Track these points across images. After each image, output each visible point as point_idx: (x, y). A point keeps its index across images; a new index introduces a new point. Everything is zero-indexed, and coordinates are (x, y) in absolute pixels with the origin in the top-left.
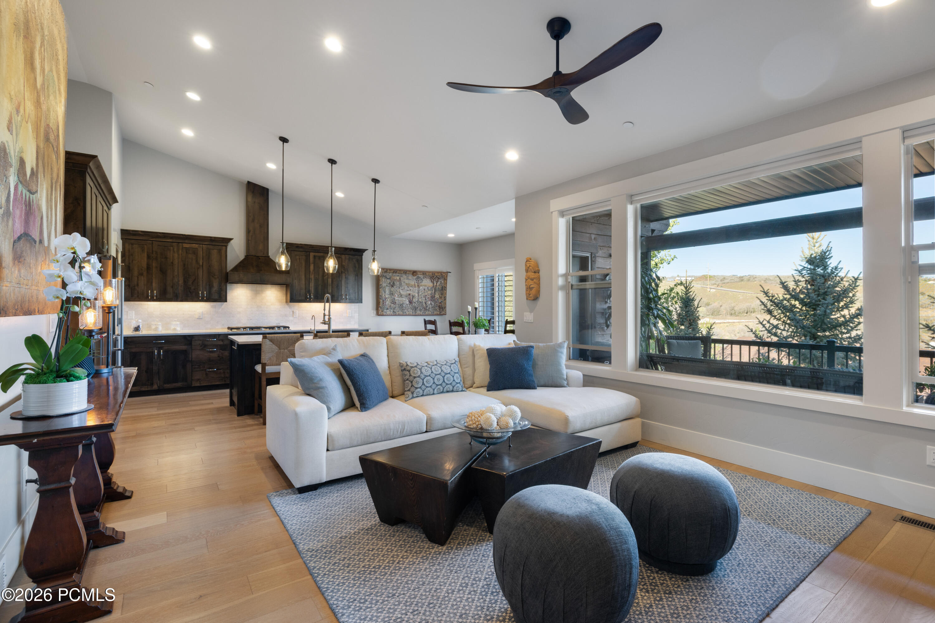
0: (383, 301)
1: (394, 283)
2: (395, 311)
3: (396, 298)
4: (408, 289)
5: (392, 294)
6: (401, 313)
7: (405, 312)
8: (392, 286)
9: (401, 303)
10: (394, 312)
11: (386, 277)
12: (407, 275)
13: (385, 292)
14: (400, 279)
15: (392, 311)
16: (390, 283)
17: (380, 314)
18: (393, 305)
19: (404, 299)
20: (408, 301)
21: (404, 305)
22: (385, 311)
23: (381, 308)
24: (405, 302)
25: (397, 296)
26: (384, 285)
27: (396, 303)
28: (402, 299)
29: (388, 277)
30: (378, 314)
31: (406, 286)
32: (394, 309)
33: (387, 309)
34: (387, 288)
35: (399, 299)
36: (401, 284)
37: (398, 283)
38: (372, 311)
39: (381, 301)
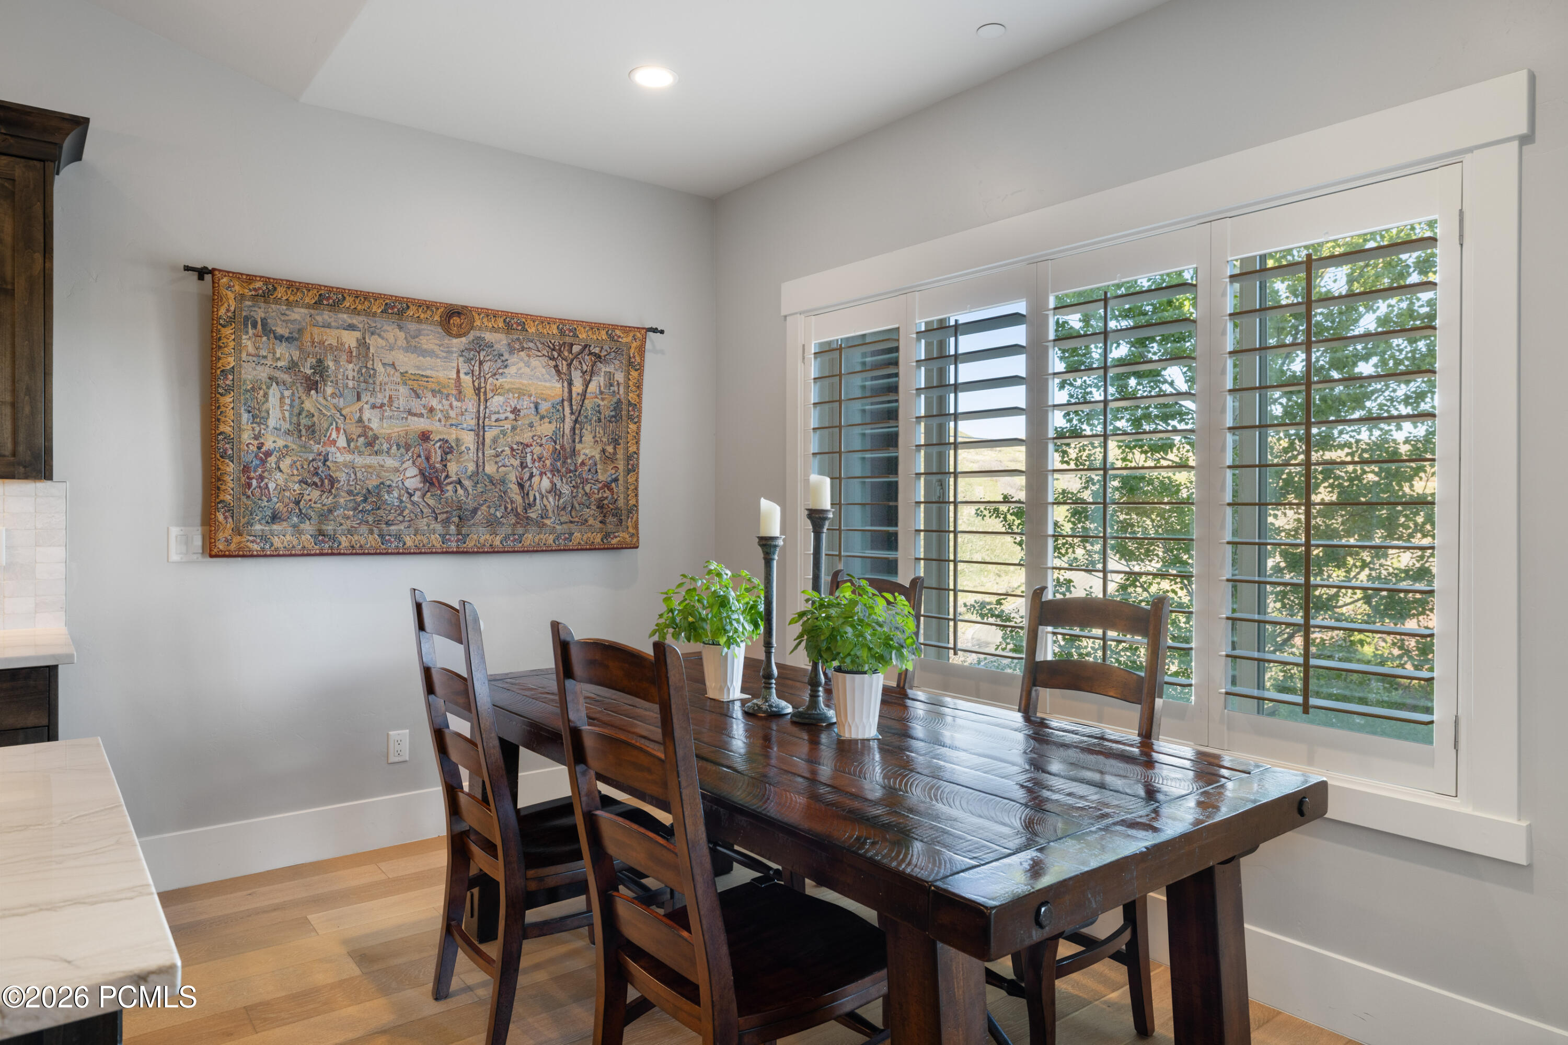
0: (246, 469)
1: (320, 367)
2: (329, 528)
3: (339, 457)
4: (416, 405)
5: (311, 429)
6: (373, 541)
7: (399, 537)
8: (312, 385)
9: (372, 483)
10: (321, 533)
11: (267, 330)
12: (413, 326)
13: (258, 417)
14: (363, 344)
15: (307, 527)
16: (293, 366)
17: (221, 546)
18: (315, 494)
19: (390, 462)
20: (412, 471)
21: (391, 498)
22: (258, 527)
23: (229, 509)
24: (396, 479)
25: (342, 442)
26: (251, 373)
27: (333, 481)
28: (373, 460)
29: (280, 331)
30: (212, 551)
31: (403, 390)
32: (326, 514)
33: (275, 518)
34: (274, 393)
35: (359, 460)
36: (367, 377)
37: (351, 369)
38: (175, 531)
39: (230, 468)
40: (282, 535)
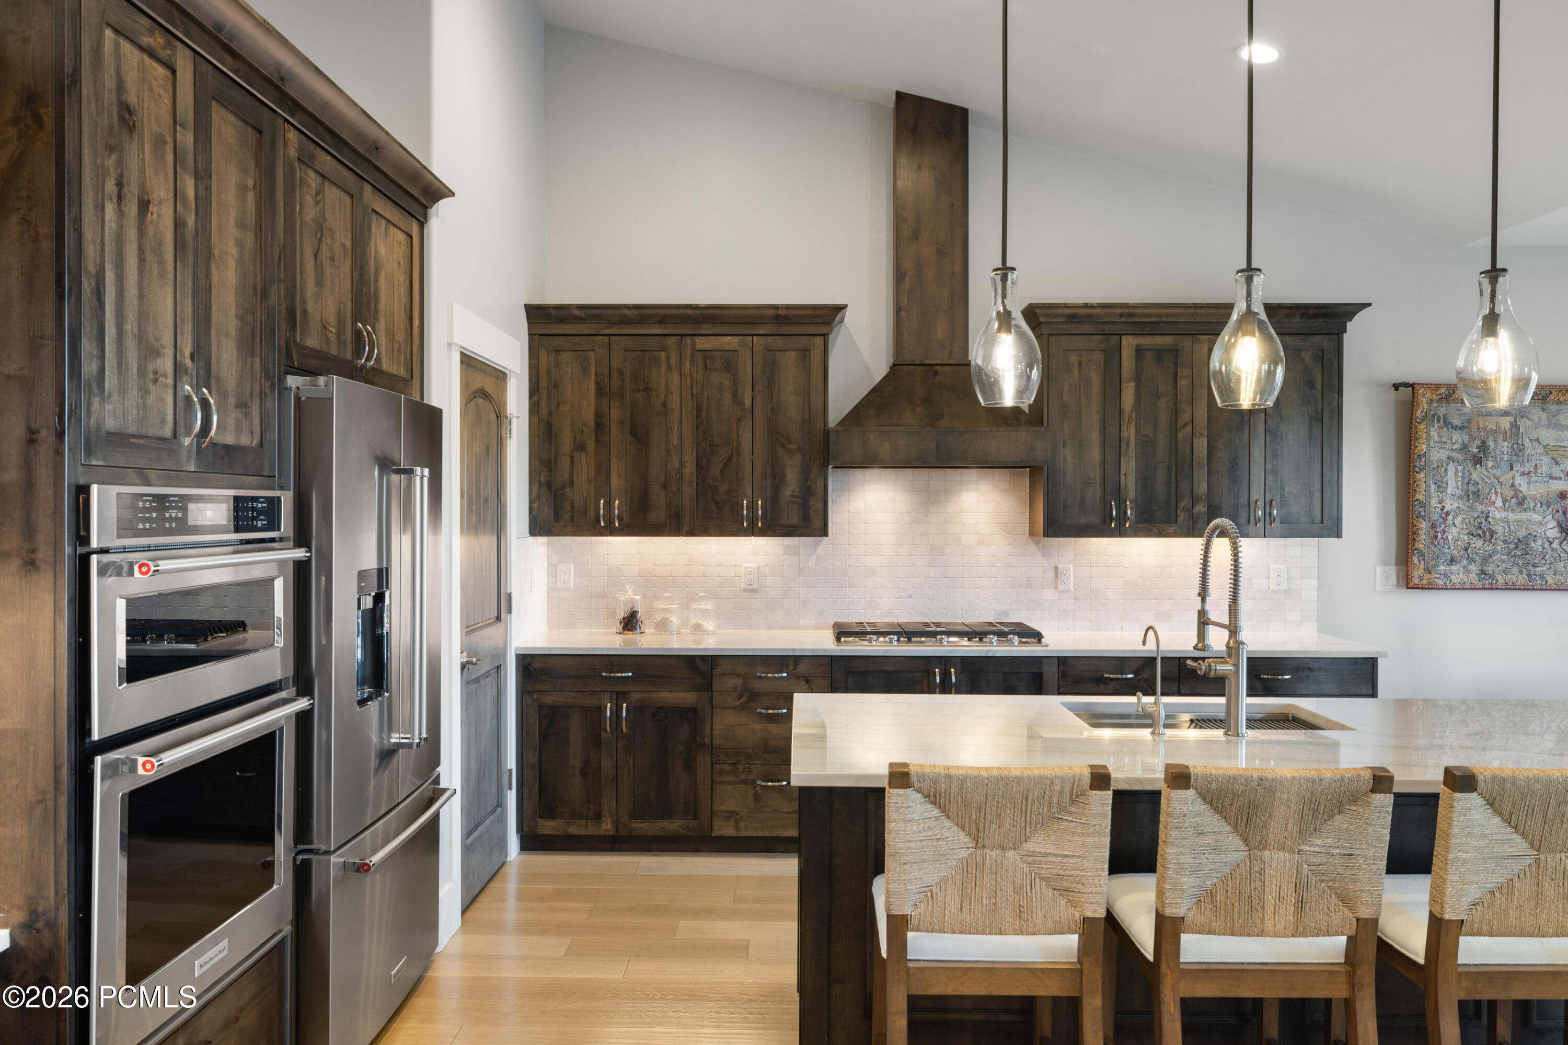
0: (1434, 526)
1: (1484, 447)
2: (1489, 569)
3: (1497, 514)
4: (1556, 470)
5: (1477, 494)
6: (1522, 579)
7: (1542, 577)
8: (1477, 461)
9: (1522, 534)
10: (1483, 572)
11: (1447, 423)
12: (1553, 408)
13: (1441, 488)
14: (1515, 426)
15: (1474, 568)
16: (1464, 448)
17: (1416, 581)
18: (1479, 543)
19: (1536, 517)
20: (1552, 524)
21: (1536, 546)
22: (1442, 568)
23: (1422, 555)
24: (1540, 530)
25: (1499, 503)
26: (1438, 455)
27: (1492, 533)
28: (1523, 516)
29: (1456, 422)
30: (1407, 582)
31: (1545, 459)
32: (1487, 559)
33: (1452, 561)
34: (1451, 468)
35: (1512, 516)
36: (1518, 451)
37: (1505, 446)
38: (1379, 569)
39: (1423, 525)
40: (1457, 574)
